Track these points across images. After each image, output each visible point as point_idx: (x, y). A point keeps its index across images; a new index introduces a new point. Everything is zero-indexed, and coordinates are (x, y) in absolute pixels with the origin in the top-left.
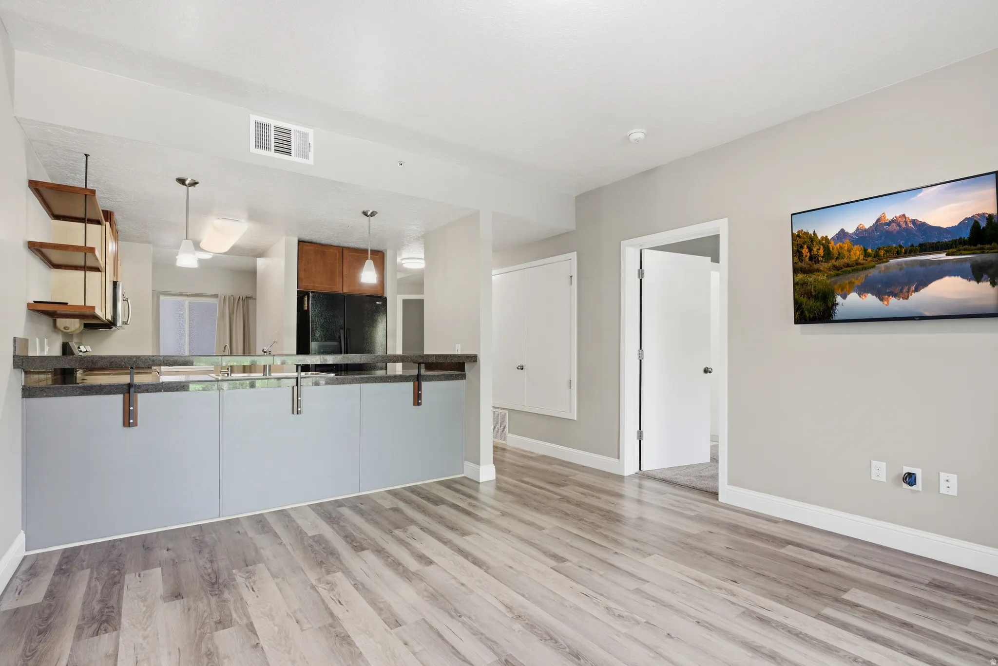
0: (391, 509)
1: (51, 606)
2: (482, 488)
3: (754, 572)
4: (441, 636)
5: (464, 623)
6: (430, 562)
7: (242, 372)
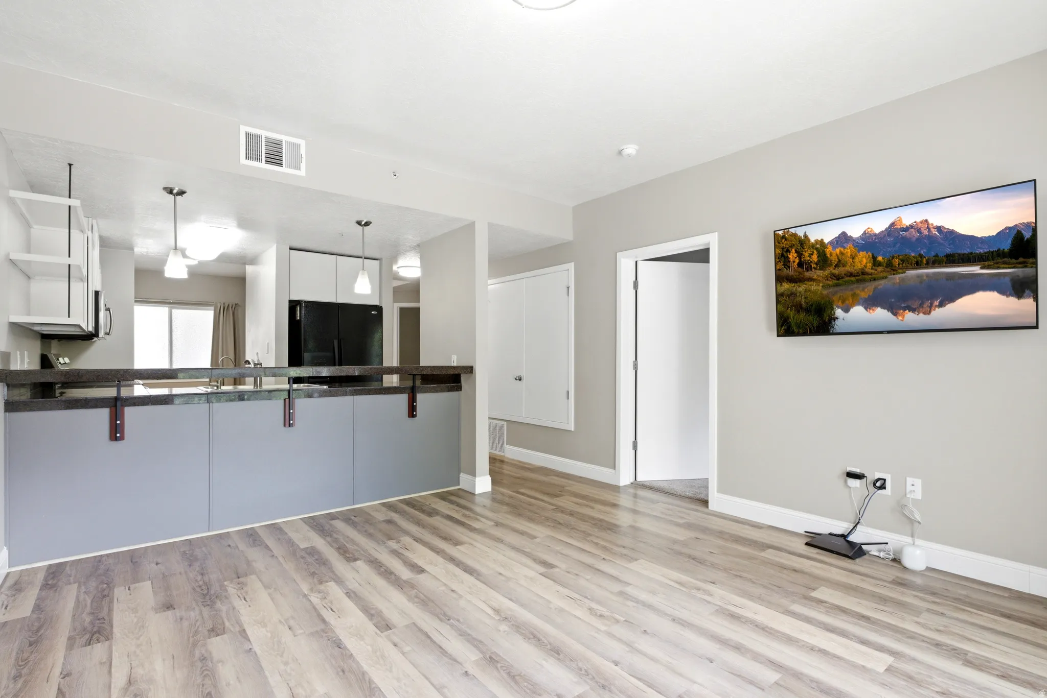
0: (384, 521)
1: (39, 618)
2: (478, 500)
3: (733, 574)
4: (429, 637)
5: (452, 626)
6: (422, 571)
7: (233, 384)
